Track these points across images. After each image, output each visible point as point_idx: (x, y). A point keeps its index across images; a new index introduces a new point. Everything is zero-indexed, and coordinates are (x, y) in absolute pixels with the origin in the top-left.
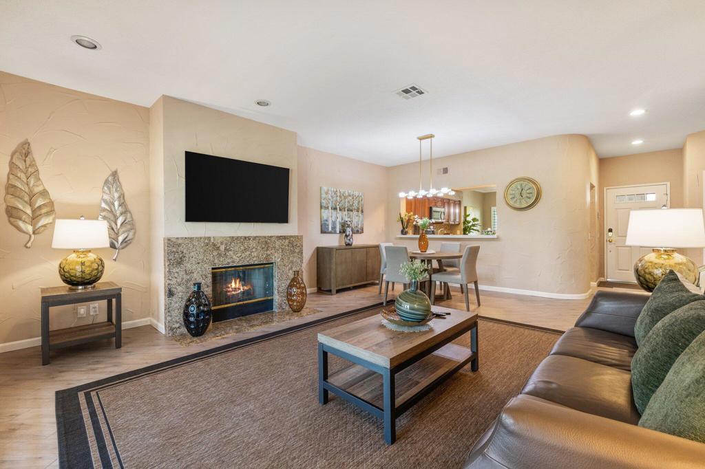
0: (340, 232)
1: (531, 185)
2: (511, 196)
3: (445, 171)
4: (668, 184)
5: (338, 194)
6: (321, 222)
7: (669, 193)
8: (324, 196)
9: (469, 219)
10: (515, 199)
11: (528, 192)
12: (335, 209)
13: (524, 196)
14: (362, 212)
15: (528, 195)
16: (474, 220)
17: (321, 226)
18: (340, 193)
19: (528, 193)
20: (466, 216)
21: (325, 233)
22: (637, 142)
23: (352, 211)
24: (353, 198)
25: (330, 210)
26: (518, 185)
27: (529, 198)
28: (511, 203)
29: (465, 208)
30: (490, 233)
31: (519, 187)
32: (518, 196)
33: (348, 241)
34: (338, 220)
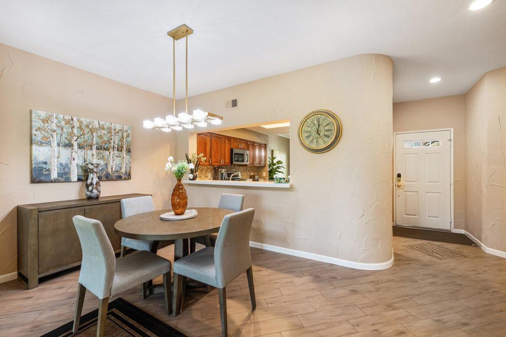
0: (79, 180)
1: (331, 119)
2: (306, 135)
3: (234, 103)
4: (452, 130)
5: (77, 124)
6: (31, 164)
7: (452, 139)
8: (37, 124)
9: (275, 161)
10: (311, 138)
11: (327, 128)
12: (69, 145)
13: (322, 134)
14: (129, 151)
15: (326, 133)
16: (279, 162)
17: (31, 172)
18: (81, 123)
19: (326, 131)
20: (273, 158)
21: (40, 182)
22: (435, 80)
23: (107, 149)
24: (110, 132)
25: (56, 148)
26: (314, 119)
27: (328, 137)
28: (307, 143)
29: (272, 151)
30: (282, 180)
31: (316, 123)
32: (314, 134)
33: (89, 193)
34: (74, 163)
